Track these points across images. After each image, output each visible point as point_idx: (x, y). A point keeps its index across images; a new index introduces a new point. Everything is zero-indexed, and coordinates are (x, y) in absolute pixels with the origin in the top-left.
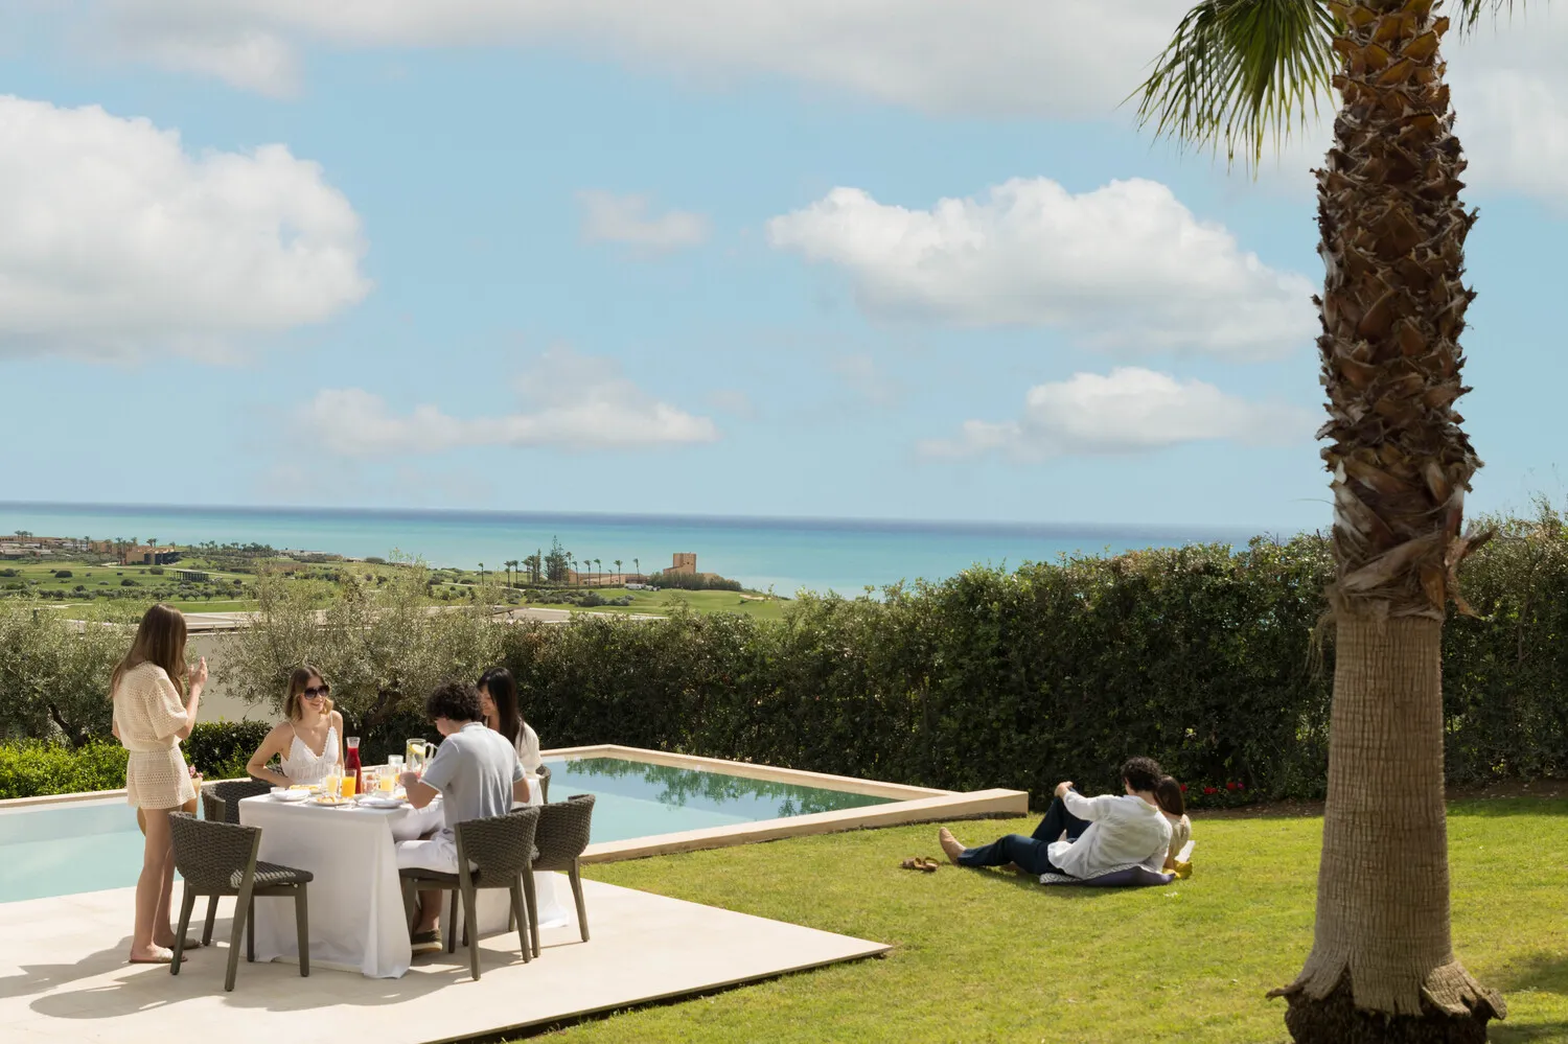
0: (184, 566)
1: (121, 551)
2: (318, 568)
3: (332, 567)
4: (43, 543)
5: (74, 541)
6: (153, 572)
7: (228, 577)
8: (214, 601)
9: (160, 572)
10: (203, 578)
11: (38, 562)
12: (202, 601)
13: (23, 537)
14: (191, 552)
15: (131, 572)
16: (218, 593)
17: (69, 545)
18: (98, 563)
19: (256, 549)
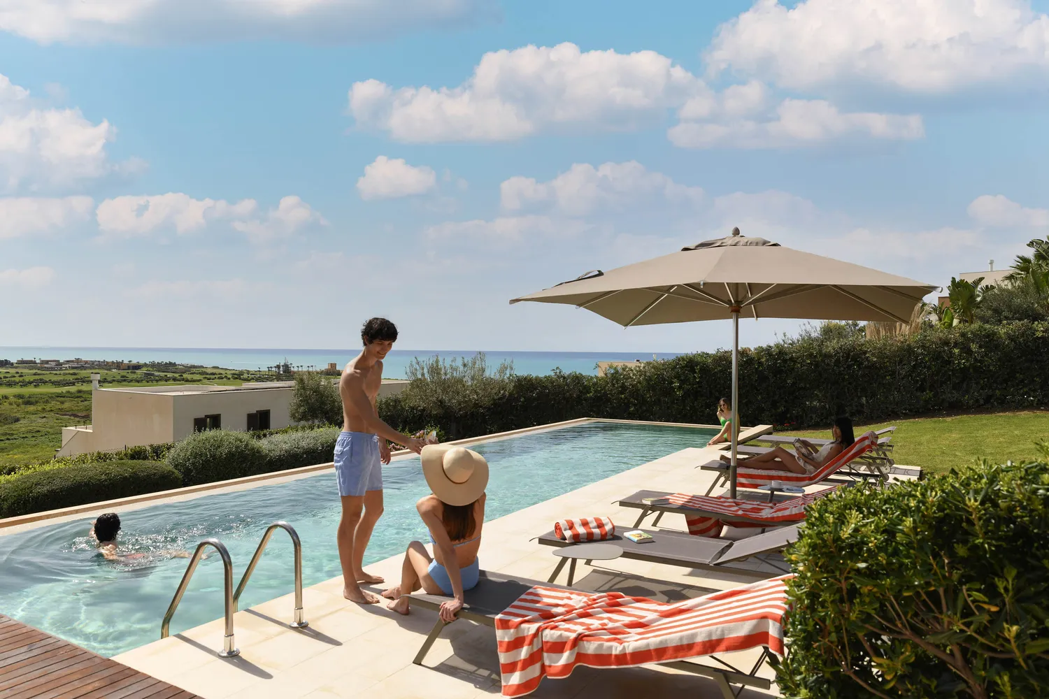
0: (144, 370)
1: (118, 365)
2: (194, 370)
3: (201, 370)
4: (86, 362)
5: (99, 361)
6: (131, 373)
7: (162, 374)
8: (160, 383)
9: (135, 373)
10: (153, 375)
11: (85, 369)
12: (155, 383)
13: (78, 361)
14: (146, 365)
15: (124, 373)
16: (160, 380)
17: (97, 363)
18: (110, 370)
19: (170, 363)
